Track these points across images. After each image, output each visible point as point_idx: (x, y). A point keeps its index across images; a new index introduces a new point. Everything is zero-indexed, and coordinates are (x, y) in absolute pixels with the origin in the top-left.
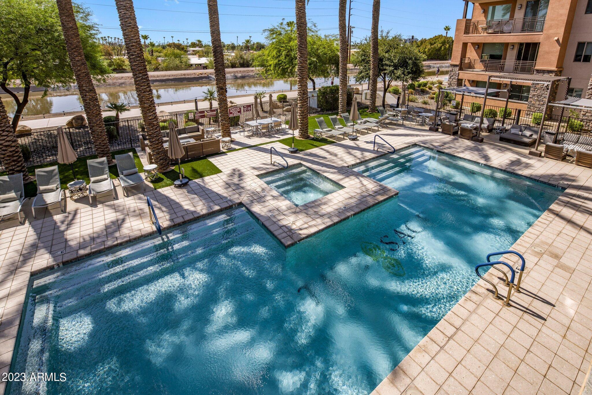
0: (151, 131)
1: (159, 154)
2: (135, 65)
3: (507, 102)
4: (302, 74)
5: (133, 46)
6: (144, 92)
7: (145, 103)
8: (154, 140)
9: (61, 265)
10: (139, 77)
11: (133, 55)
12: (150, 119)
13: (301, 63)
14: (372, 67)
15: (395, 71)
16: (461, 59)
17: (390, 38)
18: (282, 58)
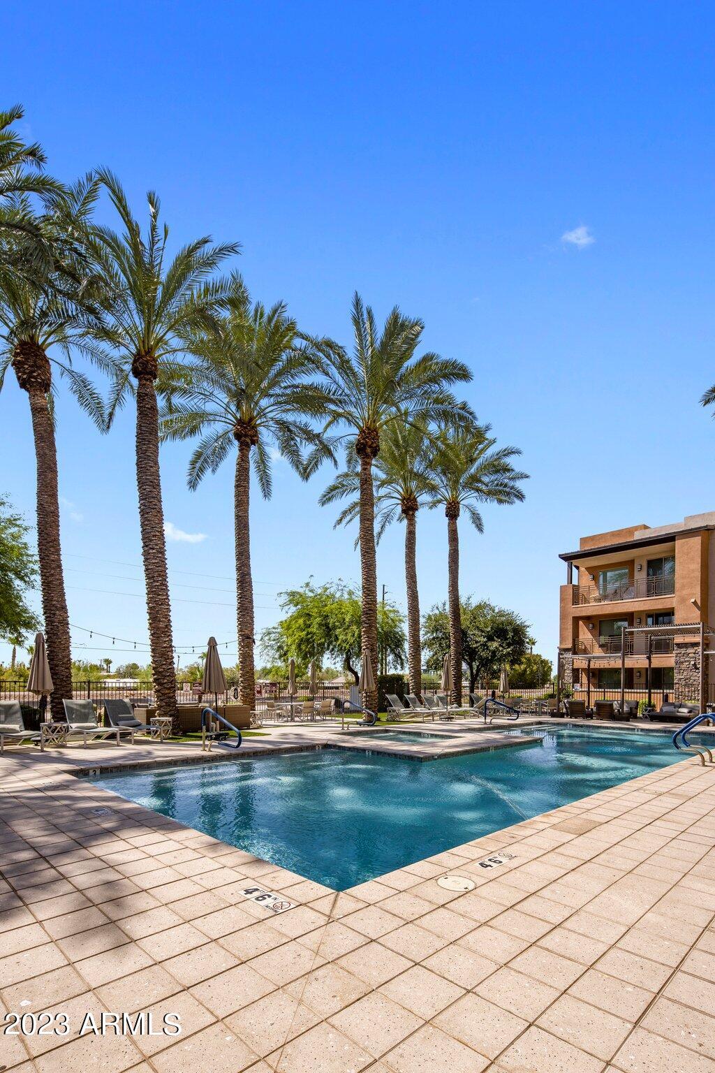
0: (164, 667)
1: (169, 706)
2: (153, 563)
3: (650, 694)
4: (369, 620)
5: (156, 536)
6: (162, 604)
7: (160, 621)
8: (165, 681)
9: (98, 772)
10: (157, 581)
11: (153, 549)
12: (165, 647)
13: (369, 604)
14: (452, 641)
15: (489, 644)
16: (574, 640)
17: (474, 605)
18: (314, 629)
